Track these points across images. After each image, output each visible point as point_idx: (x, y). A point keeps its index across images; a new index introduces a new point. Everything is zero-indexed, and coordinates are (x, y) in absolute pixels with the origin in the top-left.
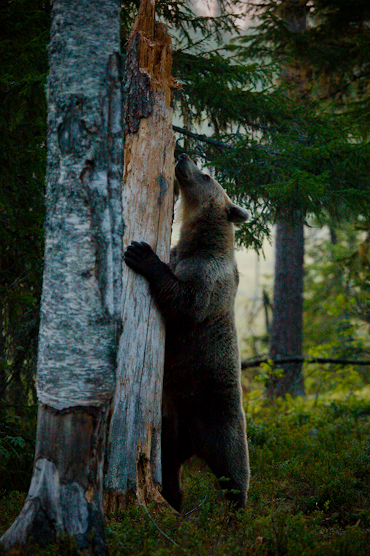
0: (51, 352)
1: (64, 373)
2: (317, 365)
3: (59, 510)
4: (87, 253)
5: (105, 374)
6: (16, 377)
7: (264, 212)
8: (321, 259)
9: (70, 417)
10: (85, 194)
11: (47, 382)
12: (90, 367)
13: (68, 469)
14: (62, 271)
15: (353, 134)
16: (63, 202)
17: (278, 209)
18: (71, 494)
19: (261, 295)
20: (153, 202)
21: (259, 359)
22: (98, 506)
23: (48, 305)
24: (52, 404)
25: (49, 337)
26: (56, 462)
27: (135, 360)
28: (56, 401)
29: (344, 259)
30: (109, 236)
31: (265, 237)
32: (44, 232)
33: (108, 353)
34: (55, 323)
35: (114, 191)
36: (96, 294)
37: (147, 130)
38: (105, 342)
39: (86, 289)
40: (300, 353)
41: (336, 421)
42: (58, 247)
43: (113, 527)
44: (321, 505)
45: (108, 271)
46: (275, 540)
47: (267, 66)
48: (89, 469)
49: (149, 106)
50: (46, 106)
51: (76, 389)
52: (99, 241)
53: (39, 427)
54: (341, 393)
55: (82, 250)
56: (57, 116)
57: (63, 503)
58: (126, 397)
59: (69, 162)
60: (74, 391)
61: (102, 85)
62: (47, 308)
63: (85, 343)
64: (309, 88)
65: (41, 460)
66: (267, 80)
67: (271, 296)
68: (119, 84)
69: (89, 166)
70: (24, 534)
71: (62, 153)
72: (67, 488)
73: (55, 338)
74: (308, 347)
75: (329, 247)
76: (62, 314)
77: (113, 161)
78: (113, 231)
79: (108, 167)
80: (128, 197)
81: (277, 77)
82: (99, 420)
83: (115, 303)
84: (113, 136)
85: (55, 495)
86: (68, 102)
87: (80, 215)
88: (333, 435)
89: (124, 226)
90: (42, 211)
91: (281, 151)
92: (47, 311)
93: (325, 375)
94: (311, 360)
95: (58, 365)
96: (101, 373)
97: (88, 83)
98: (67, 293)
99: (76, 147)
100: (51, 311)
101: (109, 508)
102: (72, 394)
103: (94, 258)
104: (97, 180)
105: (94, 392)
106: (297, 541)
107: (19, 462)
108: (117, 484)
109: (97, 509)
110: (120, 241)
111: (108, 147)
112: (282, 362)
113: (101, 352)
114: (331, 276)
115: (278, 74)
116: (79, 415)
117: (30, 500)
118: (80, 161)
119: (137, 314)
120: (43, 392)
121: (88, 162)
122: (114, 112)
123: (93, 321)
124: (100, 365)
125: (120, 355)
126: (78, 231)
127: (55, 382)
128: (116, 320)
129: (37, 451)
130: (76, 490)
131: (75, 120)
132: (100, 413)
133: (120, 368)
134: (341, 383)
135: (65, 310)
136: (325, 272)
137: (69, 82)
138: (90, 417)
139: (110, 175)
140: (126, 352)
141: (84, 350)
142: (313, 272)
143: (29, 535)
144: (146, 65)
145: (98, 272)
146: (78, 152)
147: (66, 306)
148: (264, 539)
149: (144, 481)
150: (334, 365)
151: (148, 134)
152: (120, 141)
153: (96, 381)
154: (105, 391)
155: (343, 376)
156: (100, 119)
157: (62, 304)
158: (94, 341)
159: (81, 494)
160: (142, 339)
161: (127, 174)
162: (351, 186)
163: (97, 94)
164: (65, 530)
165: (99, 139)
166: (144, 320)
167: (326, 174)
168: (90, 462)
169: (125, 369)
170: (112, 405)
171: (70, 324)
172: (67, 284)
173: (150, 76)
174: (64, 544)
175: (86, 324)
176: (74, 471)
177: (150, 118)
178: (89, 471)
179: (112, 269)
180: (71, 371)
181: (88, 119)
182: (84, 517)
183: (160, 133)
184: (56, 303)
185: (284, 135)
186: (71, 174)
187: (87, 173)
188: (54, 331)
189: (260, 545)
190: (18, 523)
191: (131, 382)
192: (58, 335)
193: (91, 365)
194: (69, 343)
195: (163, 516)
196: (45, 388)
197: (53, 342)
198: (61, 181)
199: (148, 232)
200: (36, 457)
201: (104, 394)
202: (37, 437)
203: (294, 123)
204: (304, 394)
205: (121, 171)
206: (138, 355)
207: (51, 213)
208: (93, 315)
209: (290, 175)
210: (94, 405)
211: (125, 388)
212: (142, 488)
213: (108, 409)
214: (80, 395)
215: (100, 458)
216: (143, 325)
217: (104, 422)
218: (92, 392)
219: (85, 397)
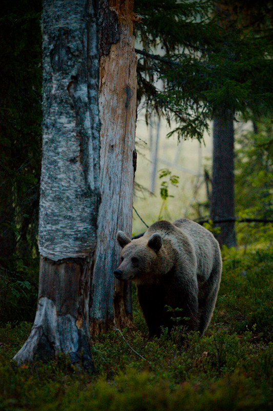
0: (49, 219)
1: (58, 234)
2: (245, 224)
3: (57, 335)
4: (74, 144)
5: (88, 234)
6: (24, 237)
7: (204, 111)
8: (247, 145)
9: (63, 266)
10: (72, 101)
11: (46, 240)
12: (77, 229)
13: (62, 305)
14: (55, 158)
15: (268, 52)
16: (55, 108)
17: (214, 109)
18: (66, 323)
19: (203, 173)
20: (121, 106)
21: (202, 220)
22: (86, 332)
23: (45, 183)
24: (50, 257)
25: (47, 207)
26: (54, 300)
27: (111, 223)
28: (53, 254)
29: (264, 145)
30: (90, 132)
31: (205, 130)
32: (41, 130)
33: (91, 218)
34: (51, 197)
35: (92, 98)
36: (81, 175)
37: (116, 53)
38: (88, 210)
39: (73, 171)
40: (233, 216)
41: (260, 265)
42: (52, 141)
43: (97, 347)
44: (250, 328)
45: (90, 157)
46: (217, 354)
47: (204, 3)
48: (79, 304)
49: (117, 35)
50: (41, 37)
51: (68, 245)
52: (82, 135)
53: (40, 274)
54: (264, 244)
55: (70, 142)
56: (50, 44)
57: (60, 330)
58: (105, 250)
59: (59, 78)
60: (66, 247)
61: (82, 20)
62: (45, 186)
63: (74, 211)
64: (235, 19)
65: (43, 299)
66: (204, 14)
67: (210, 173)
68: (94, 19)
69: (73, 80)
70: (32, 354)
71: (54, 72)
72: (63, 319)
73: (51, 208)
74: (238, 211)
75: (252, 137)
76: (56, 190)
77: (91, 76)
78: (92, 128)
79: (88, 81)
80: (103, 102)
81: (211, 11)
82: (85, 267)
83: (95, 181)
84: (91, 58)
85: (54, 324)
86: (57, 33)
87: (68, 116)
88: (258, 276)
89: (101, 124)
90: (40, 114)
91: (215, 66)
92: (45, 188)
93: (251, 231)
94: (240, 219)
95: (54, 227)
96: (85, 233)
97: (71, 19)
98: (59, 174)
99: (64, 66)
100: (48, 188)
101: (93, 333)
102: (65, 249)
103: (79, 148)
104: (80, 90)
105: (81, 247)
106: (233, 354)
107: (27, 300)
108: (99, 314)
109: (85, 334)
110: (98, 135)
111: (87, 66)
112: (219, 222)
113: (85, 217)
114: (254, 157)
115: (212, 9)
116: (70, 265)
117: (35, 328)
118: (67, 77)
119: (112, 188)
120: (43, 248)
121: (73, 77)
122: (91, 40)
123: (79, 195)
124: (85, 227)
125: (100, 219)
126: (67, 129)
127: (52, 240)
128: (96, 194)
129: (40, 292)
130: (69, 320)
131: (63, 47)
132: (86, 263)
133: (100, 229)
134: (263, 236)
135: (58, 187)
136: (250, 155)
137: (58, 19)
138: (78, 266)
139: (90, 87)
140: (104, 217)
141: (73, 216)
142: (241, 155)
143: (35, 354)
144: (115, 5)
145: (82, 159)
146: (66, 70)
147: (59, 184)
148: (208, 353)
149: (119, 312)
150: (257, 223)
151: (117, 56)
152: (96, 61)
153: (82, 239)
154: (89, 246)
155: (265, 232)
156: (81, 46)
157: (56, 182)
158: (80, 210)
159: (73, 323)
160: (116, 207)
161: (102, 85)
162: (268, 91)
163: (79, 27)
164: (62, 349)
165: (80, 60)
166: (117, 193)
167: (249, 83)
168: (79, 299)
169: (103, 229)
170: (94, 256)
171: (62, 197)
172: (59, 168)
173: (117, 13)
174: (61, 361)
175: (74, 197)
176: (67, 306)
177: (118, 43)
178: (78, 306)
179: (92, 156)
180: (64, 232)
181: (72, 45)
182: (75, 340)
183: (126, 55)
184: (51, 182)
185: (218, 54)
186: (60, 87)
187: (73, 86)
188: (51, 202)
189: (205, 358)
190: (27, 345)
191: (108, 239)
192: (53, 206)
193: (78, 227)
194: (62, 211)
195: (134, 338)
196: (45, 246)
197: (50, 211)
198: (53, 92)
199: (118, 128)
200: (39, 296)
201: (88, 248)
202: (40, 281)
203: (225, 46)
204: (236, 245)
205: (97, 84)
206: (113, 219)
207: (46, 116)
208: (79, 190)
209: (222, 84)
210: (81, 257)
211: (104, 243)
212: (118, 318)
213: (92, 259)
214: (71, 250)
215: (86, 296)
216: (116, 197)
217: (89, 269)
218: (79, 247)
219: (74, 251)
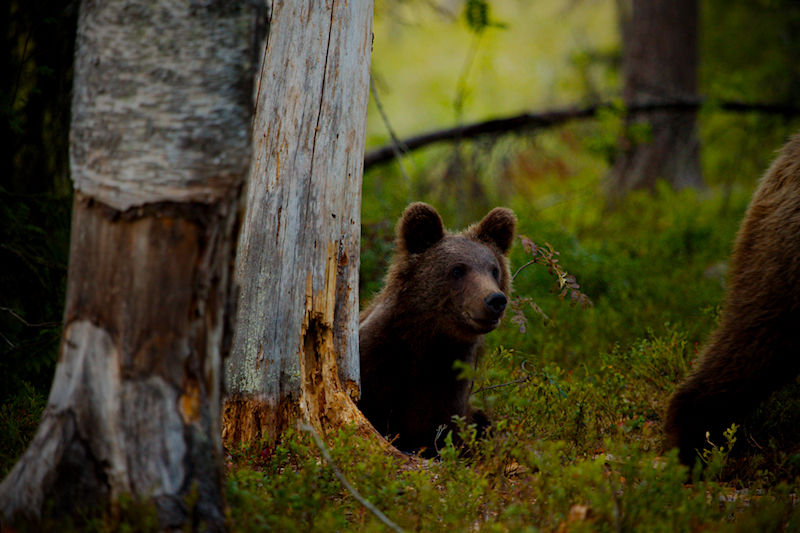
0: (106, 78)
1: (133, 125)
2: (732, 117)
3: (118, 440)
5: (226, 128)
9: (145, 225)
11: (94, 145)
12: (192, 112)
13: (139, 346)
18: (146, 403)
21: (597, 102)
22: (209, 433)
24: (104, 195)
25: (100, 41)
26: (111, 330)
27: (301, 100)
28: (109, 188)
33: (236, 80)
34: (114, 9)
38: (227, 55)
40: (693, 90)
43: (245, 478)
48: (190, 345)
51: (160, 162)
53: (74, 248)
57: (128, 423)
58: (280, 182)
60: (155, 167)
63: (183, 56)
65: (77, 325)
70: (38, 495)
72: (138, 390)
73: (113, 44)
74: (711, 78)
82: (213, 233)
85: (109, 405)
95: (120, 106)
96: (218, 126)
101: (237, 437)
102: (151, 174)
105: (201, 168)
108: (257, 382)
109: (204, 438)
113: (218, 77)
116: (166, 223)
117: (52, 416)
120: (84, 168)
123: (200, 7)
124: (217, 107)
125: (266, 89)
127: (111, 145)
128: (254, 6)
129: (69, 304)
130: (157, 394)
132: (215, 218)
133: (264, 117)
138: (192, 228)
140: (282, 81)
141: (180, 72)
143: (47, 495)
148: (589, 511)
149: (320, 377)
153: (207, 145)
154: (228, 166)
158: (203, 53)
159: (170, 404)
160: (319, 51)
166: (323, 5)
168: (192, 329)
169: (277, 119)
170: (242, 199)
171: (147, 12)
174: (132, 514)
175: (185, 13)
176: (153, 351)
178: (187, 351)
180: (149, 121)
182: (176, 456)
188: (113, 28)
190: (23, 469)
191: (292, 148)
192: (119, 37)
193: (196, 107)
194: (145, 57)
197: (108, 53)
200: (66, 316)
202: (70, 271)
206: (307, 88)
210: (200, 199)
211: (278, 161)
212: (313, 393)
213: (234, 209)
214: (170, 177)
215: (214, 322)
216: (321, 18)
217: (225, 239)
218: (196, 169)
219: (180, 182)
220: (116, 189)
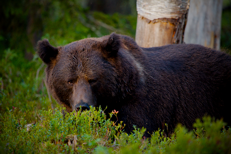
9: (158, 25)
24: (146, 16)
53: (137, 31)
60: (162, 8)
82: (178, 27)
102: (160, 10)
116: (164, 24)
120: (141, 8)
132: (178, 23)
138: (172, 25)
153: (177, 2)
154: (182, 8)
170: (186, 18)
202: (136, 37)
210: (174, 17)
213: (184, 21)
214: (166, 11)
217: (181, 29)
218: (173, 9)
219: (169, 12)
220: (150, 14)
